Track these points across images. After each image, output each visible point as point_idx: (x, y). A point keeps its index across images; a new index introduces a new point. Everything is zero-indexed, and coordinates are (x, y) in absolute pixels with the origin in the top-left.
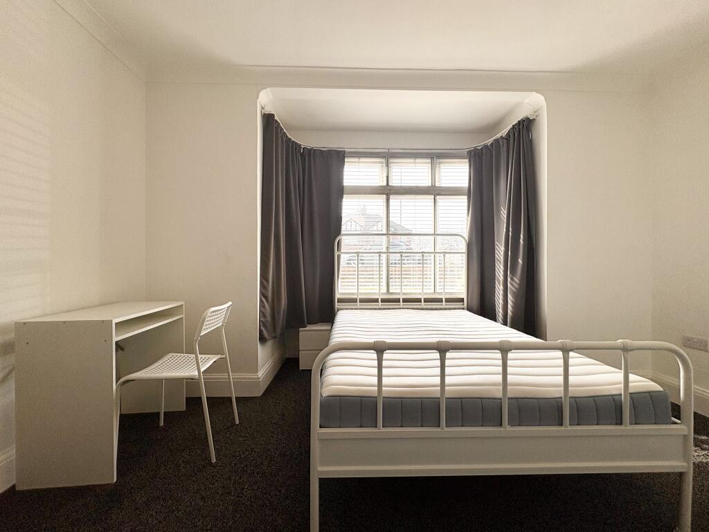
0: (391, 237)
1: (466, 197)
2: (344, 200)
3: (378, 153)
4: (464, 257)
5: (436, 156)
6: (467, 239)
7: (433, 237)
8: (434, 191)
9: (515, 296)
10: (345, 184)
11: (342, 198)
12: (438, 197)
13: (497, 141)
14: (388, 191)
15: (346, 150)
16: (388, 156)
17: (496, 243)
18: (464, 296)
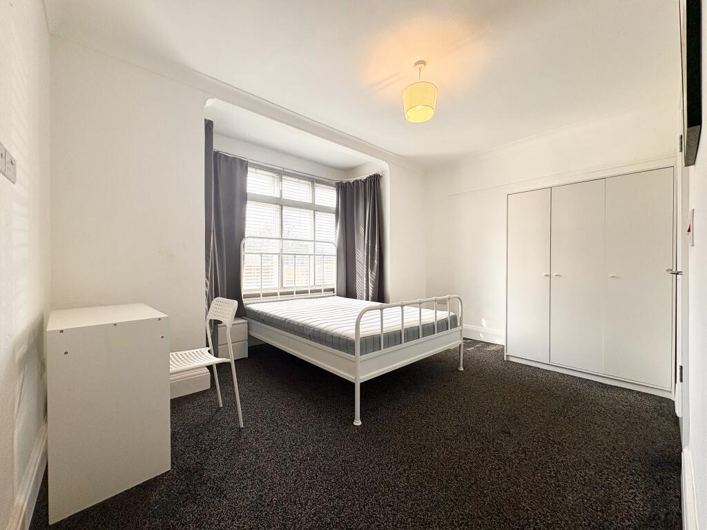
0: (284, 241)
1: (334, 215)
2: (248, 205)
3: (274, 169)
4: (335, 258)
5: (314, 181)
6: (336, 244)
7: (313, 243)
8: (314, 208)
9: (374, 284)
10: (248, 191)
11: (246, 203)
12: (317, 213)
13: (357, 181)
14: (281, 203)
15: (249, 161)
16: (281, 174)
17: (357, 249)
18: (335, 287)
